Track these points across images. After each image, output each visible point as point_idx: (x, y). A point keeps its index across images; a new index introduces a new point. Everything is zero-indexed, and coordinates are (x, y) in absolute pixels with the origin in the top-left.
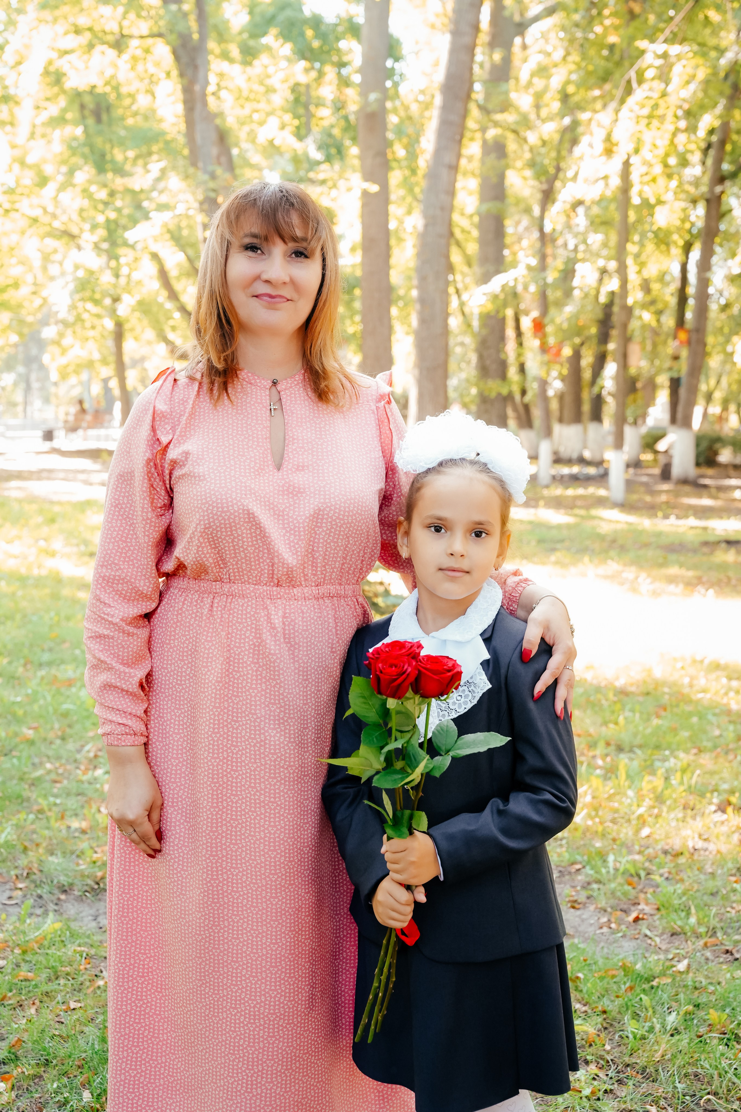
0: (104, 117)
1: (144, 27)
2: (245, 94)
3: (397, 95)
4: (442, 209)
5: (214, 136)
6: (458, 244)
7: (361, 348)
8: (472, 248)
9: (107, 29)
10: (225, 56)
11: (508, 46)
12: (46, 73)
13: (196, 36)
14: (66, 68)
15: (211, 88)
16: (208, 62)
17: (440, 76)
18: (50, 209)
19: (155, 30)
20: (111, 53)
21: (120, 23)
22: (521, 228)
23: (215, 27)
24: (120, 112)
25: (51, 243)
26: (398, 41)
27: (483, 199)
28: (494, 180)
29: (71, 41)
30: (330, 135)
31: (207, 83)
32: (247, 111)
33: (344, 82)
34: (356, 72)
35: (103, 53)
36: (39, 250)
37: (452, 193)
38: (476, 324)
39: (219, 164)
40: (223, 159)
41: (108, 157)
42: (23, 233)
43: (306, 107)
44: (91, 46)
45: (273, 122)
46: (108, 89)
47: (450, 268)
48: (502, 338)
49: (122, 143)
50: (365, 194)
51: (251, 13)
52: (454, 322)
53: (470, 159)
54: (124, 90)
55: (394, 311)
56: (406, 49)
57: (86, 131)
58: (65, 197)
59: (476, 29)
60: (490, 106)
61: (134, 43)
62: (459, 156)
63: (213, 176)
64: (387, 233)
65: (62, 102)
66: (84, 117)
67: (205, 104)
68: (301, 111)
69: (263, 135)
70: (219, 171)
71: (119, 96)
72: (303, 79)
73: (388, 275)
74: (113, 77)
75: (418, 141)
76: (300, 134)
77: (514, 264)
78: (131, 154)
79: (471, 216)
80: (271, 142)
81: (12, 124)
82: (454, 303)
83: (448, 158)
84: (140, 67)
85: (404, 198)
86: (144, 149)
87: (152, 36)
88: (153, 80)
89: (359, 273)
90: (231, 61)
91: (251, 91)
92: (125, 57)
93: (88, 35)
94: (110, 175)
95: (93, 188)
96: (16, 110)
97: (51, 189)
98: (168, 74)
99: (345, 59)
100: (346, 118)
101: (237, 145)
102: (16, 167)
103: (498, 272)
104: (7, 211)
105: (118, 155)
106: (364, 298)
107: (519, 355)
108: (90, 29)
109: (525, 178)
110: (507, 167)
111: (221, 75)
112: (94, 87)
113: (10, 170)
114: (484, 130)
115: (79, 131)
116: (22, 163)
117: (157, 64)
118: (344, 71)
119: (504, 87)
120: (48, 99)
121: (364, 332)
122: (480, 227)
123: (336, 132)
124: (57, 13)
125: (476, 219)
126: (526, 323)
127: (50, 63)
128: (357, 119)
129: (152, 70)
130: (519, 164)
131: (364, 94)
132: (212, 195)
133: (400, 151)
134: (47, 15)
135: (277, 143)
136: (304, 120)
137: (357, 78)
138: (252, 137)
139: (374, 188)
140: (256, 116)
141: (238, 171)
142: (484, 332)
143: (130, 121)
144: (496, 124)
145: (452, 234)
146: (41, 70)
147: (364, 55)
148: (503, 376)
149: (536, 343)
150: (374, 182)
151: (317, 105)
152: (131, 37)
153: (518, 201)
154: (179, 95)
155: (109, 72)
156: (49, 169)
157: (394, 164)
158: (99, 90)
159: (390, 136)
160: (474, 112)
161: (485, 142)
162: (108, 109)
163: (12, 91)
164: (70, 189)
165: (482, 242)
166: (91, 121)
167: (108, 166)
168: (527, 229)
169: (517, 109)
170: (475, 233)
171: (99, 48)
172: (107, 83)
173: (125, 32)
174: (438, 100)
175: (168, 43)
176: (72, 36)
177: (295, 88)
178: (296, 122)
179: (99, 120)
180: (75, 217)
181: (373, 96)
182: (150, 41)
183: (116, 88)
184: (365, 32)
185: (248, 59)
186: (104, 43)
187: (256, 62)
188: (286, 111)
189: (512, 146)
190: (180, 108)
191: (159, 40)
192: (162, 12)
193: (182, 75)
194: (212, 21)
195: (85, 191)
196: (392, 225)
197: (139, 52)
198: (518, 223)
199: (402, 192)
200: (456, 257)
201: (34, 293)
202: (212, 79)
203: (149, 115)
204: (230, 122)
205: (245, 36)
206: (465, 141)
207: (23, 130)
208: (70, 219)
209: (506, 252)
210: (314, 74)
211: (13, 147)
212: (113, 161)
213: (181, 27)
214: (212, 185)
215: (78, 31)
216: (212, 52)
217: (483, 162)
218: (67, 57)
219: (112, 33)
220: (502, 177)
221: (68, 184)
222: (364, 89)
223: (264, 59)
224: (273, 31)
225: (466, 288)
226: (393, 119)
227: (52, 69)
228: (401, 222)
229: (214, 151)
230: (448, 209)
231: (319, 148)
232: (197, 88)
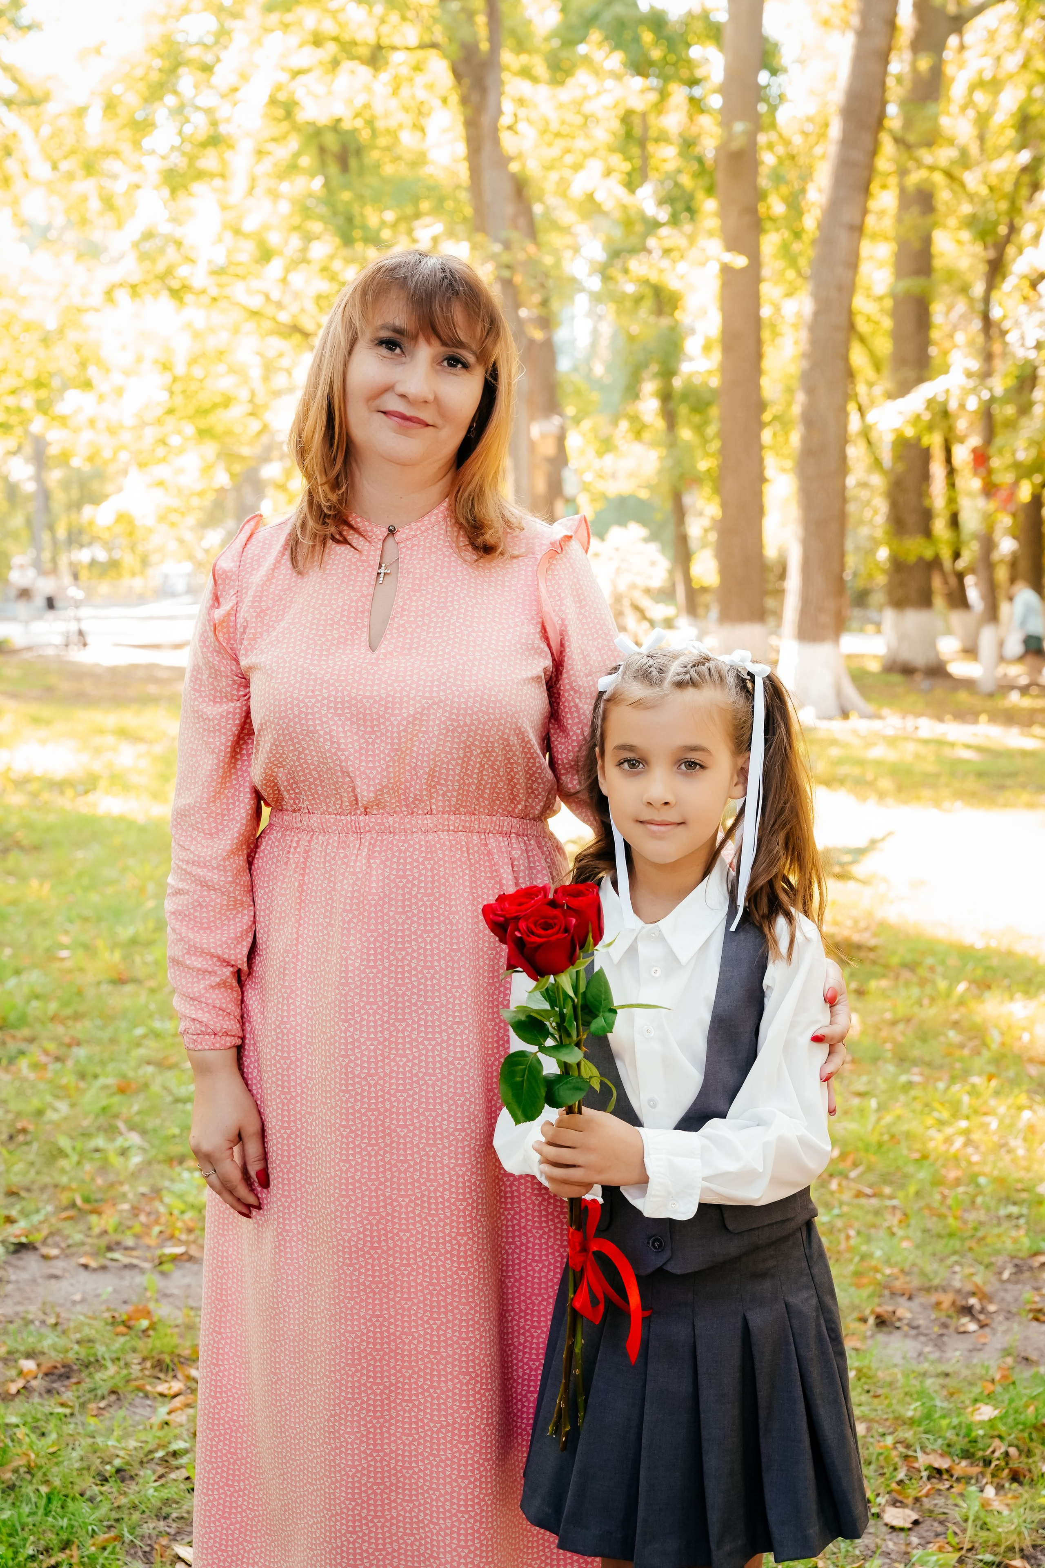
0: (353, 163)
1: (411, 35)
2: (555, 126)
3: (773, 125)
4: (840, 288)
5: (508, 188)
6: (862, 340)
7: (718, 490)
8: (884, 346)
9: (359, 38)
10: (526, 73)
11: (938, 48)
12: (273, 101)
13: (484, 46)
14: (300, 95)
15: (505, 120)
16: (501, 83)
17: (837, 96)
18: (275, 295)
19: (427, 39)
20: (364, 71)
21: (377, 30)
22: (955, 315)
23: (513, 33)
24: (374, 155)
25: (276, 344)
26: (776, 45)
27: (900, 273)
28: (917, 245)
29: (308, 56)
30: (677, 185)
31: (499, 112)
32: (555, 152)
33: (697, 105)
34: (715, 92)
35: (353, 72)
36: (258, 354)
37: (853, 263)
38: (887, 457)
39: (516, 227)
40: (522, 222)
41: (357, 221)
42: (236, 331)
43: (642, 144)
44: (335, 63)
45: (595, 167)
46: (359, 123)
47: (850, 374)
48: (925, 477)
49: (377, 200)
50: (726, 269)
51: (564, 10)
52: (856, 452)
53: (881, 214)
54: (380, 125)
55: (766, 436)
56: (786, 57)
57: (327, 185)
58: (297, 279)
59: (892, 25)
60: (911, 138)
61: (397, 57)
62: (865, 212)
63: (507, 245)
64: (757, 322)
65: (294, 143)
66: (323, 164)
67: (496, 141)
68: (635, 151)
69: (580, 185)
70: (515, 236)
71: (374, 133)
72: (639, 103)
73: (758, 387)
74: (367, 106)
75: (803, 191)
76: (631, 184)
77: (945, 369)
78: (390, 216)
79: (880, 299)
80: (590, 197)
81: (223, 176)
82: (854, 424)
83: (849, 215)
84: (405, 92)
85: (782, 273)
86: (409, 210)
87: (422, 46)
88: (420, 112)
89: (715, 382)
90: (535, 80)
91: (563, 123)
92: (385, 76)
93: (331, 48)
94: (359, 246)
95: (337, 265)
96: (229, 155)
97: (276, 267)
98: (445, 101)
99: (699, 73)
100: (700, 160)
101: (540, 199)
102: (228, 237)
103: (920, 380)
104: (214, 299)
105: (372, 218)
106: (723, 419)
107: (952, 501)
108: (336, 39)
109: (959, 242)
110: (935, 225)
111: (521, 102)
112: (339, 121)
113: (219, 240)
114: (903, 172)
115: (317, 183)
116: (237, 232)
117: (430, 87)
118: (697, 91)
119: (932, 108)
120: (274, 140)
121: (722, 468)
122: (895, 314)
123: (686, 181)
124: (289, 17)
125: (889, 303)
126: (962, 454)
127: (279, 88)
128: (715, 161)
129: (421, 94)
130: (952, 222)
131: (726, 123)
132: (506, 274)
133: (776, 206)
134: (274, 18)
135: (599, 197)
136: (638, 162)
137: (716, 101)
138: (563, 187)
139: (740, 261)
140: (569, 159)
141: (542, 237)
142: (900, 467)
143: (388, 169)
144: (920, 164)
145: (851, 327)
146: (266, 99)
147: (727, 69)
148: (927, 533)
149: (976, 484)
150: (741, 252)
151: (657, 140)
152: (394, 48)
153: (951, 275)
154: (460, 130)
155: (360, 100)
156: (274, 239)
157: (768, 225)
158: (346, 125)
159: (763, 182)
160: (888, 147)
161: (903, 191)
162: (359, 152)
163: (223, 129)
164: (304, 265)
165: (897, 335)
166: (333, 169)
167: (357, 234)
168: (962, 317)
169: (951, 142)
170: (887, 323)
171: (347, 65)
172: (357, 115)
173: (385, 42)
174: (835, 130)
175: (445, 56)
176: (309, 50)
177: (627, 118)
178: (627, 166)
179: (344, 166)
180: (310, 306)
181: (739, 127)
182: (421, 53)
183: (370, 123)
184: (728, 33)
185: (559, 76)
186: (353, 58)
187: (570, 82)
188: (612, 150)
189: (944, 195)
190: (461, 149)
191: (433, 53)
192: (437, 12)
193: (464, 101)
194: (508, 23)
195: (324, 269)
196: (766, 312)
197: (404, 71)
198: (950, 308)
199: (780, 264)
200: (858, 357)
201: (252, 414)
202: (507, 106)
203: (420, 160)
204: (532, 167)
205: (556, 43)
206: (874, 187)
207: (238, 185)
208: (303, 310)
209: (933, 351)
210: (653, 97)
211: (224, 207)
212: (364, 227)
213: (464, 33)
214: (506, 258)
215: (317, 41)
216: (507, 69)
217: (899, 220)
218: (302, 79)
219: (367, 44)
220: (927, 241)
221: (302, 259)
222: (727, 117)
223: (582, 76)
224: (595, 36)
225: (872, 403)
226: (768, 159)
227: (282, 96)
228: (777, 308)
229: (509, 209)
230: (848, 289)
231: (661, 203)
232: (486, 120)
